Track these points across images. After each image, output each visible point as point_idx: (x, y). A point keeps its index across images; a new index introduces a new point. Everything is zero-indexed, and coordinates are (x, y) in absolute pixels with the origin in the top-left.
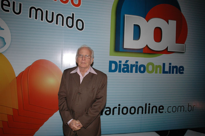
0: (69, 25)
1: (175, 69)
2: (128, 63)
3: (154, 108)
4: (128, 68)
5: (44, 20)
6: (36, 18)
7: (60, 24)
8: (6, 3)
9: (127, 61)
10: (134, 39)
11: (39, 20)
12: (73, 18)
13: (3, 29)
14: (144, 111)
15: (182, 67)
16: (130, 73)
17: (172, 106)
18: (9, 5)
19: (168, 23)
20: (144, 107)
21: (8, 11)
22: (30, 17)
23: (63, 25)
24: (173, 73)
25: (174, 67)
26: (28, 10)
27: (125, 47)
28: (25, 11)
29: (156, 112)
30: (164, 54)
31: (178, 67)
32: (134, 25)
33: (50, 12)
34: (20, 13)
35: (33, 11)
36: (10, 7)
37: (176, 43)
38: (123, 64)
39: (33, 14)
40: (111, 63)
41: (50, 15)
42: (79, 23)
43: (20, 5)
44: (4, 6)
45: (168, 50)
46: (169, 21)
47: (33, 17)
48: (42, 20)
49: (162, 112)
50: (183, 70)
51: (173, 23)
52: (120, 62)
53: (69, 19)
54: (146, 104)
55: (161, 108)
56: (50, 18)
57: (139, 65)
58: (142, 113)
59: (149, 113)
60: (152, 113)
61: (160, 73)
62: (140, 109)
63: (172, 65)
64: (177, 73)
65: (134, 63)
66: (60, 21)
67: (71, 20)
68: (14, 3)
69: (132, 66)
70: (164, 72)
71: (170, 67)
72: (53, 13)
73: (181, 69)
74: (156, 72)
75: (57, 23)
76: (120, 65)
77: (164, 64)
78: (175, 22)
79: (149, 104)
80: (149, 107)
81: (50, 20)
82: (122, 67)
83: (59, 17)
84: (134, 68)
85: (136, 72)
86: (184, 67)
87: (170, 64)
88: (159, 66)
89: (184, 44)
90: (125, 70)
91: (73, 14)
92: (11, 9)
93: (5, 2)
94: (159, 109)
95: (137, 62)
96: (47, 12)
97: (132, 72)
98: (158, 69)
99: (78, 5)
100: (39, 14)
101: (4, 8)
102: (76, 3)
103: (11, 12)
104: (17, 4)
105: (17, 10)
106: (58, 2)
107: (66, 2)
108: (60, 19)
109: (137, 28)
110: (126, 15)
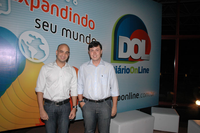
0: (87, 42)
1: (145, 70)
2: (120, 67)
3: (134, 95)
4: (120, 71)
5: (72, 38)
6: (67, 36)
7: (82, 41)
8: (46, 24)
9: (120, 66)
10: (124, 52)
11: (68, 38)
12: (90, 37)
13: (44, 44)
14: (129, 98)
15: (148, 69)
16: (121, 74)
17: (143, 93)
18: (48, 26)
19: (141, 41)
20: (129, 95)
21: (47, 30)
22: (63, 35)
23: (84, 42)
24: (143, 73)
26: (61, 31)
27: (119, 57)
28: (59, 31)
29: (135, 98)
32: (124, 43)
33: (76, 33)
34: (56, 32)
35: (65, 31)
36: (48, 27)
37: (145, 54)
38: (118, 68)
39: (65, 33)
41: (75, 34)
43: (56, 26)
44: (44, 27)
45: (141, 59)
46: (142, 40)
47: (65, 35)
48: (70, 38)
49: (138, 98)
50: (148, 71)
51: (144, 41)
52: (116, 67)
53: (88, 38)
54: (130, 93)
55: (138, 95)
56: (75, 37)
57: (126, 68)
58: (128, 99)
59: (131, 99)
60: (133, 98)
61: (137, 73)
62: (127, 96)
63: (143, 68)
64: (145, 73)
65: (124, 67)
66: (82, 39)
67: (89, 38)
68: (51, 24)
69: (123, 69)
70: (139, 72)
71: (142, 69)
72: (77, 33)
74: (135, 73)
75: (80, 41)
76: (116, 69)
77: (139, 67)
78: (145, 41)
79: (132, 93)
80: (131, 95)
81: (76, 38)
82: (118, 70)
84: (124, 70)
85: (125, 73)
87: (142, 67)
88: (137, 69)
89: (149, 54)
90: (119, 72)
91: (90, 35)
92: (49, 29)
94: (137, 96)
95: (125, 67)
96: (74, 32)
97: (122, 73)
98: (136, 70)
99: (93, 29)
100: (69, 34)
101: (45, 28)
102: (92, 27)
103: (49, 31)
104: (54, 25)
105: (53, 30)
106: (81, 25)
107: (86, 26)
108: (82, 37)
109: (126, 45)
110: (120, 36)
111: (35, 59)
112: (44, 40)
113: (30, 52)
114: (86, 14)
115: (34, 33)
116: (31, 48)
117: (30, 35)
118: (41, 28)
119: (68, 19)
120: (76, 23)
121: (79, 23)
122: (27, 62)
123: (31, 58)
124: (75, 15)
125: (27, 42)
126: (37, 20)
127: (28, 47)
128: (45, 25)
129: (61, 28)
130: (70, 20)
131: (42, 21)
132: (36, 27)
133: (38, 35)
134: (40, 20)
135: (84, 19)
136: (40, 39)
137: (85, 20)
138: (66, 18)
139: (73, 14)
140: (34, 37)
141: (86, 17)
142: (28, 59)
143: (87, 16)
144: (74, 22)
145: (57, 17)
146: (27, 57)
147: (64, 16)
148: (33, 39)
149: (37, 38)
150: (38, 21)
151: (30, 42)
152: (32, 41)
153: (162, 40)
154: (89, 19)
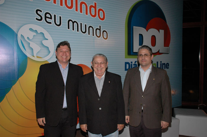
0: (97, 35)
1: (164, 65)
5: (80, 31)
6: (73, 30)
7: (91, 35)
9: (135, 62)
10: (139, 45)
11: (75, 31)
12: (100, 30)
13: (47, 40)
15: (168, 64)
18: (51, 18)
19: (159, 32)
21: (50, 23)
22: (69, 28)
23: (93, 35)
25: (163, 64)
26: (67, 23)
27: (134, 52)
28: (64, 23)
30: (157, 55)
31: (166, 64)
32: (139, 34)
33: (83, 25)
34: (60, 25)
35: (71, 22)
36: (51, 19)
37: (164, 46)
38: (134, 64)
39: (71, 26)
40: (126, 63)
41: (83, 27)
42: (105, 33)
43: (60, 17)
45: (160, 52)
46: (160, 30)
47: (71, 28)
48: (78, 31)
50: (168, 66)
51: (162, 32)
52: (132, 62)
53: (98, 30)
56: (83, 29)
63: (162, 63)
64: (165, 68)
66: (91, 32)
68: (55, 16)
71: (161, 64)
72: (86, 25)
73: (167, 65)
75: (89, 34)
76: (132, 65)
77: (157, 62)
81: (84, 31)
82: (133, 66)
83: (91, 28)
86: (169, 64)
87: (161, 62)
89: (168, 47)
91: (100, 26)
92: (53, 21)
93: (48, 15)
96: (81, 24)
99: (103, 19)
100: (75, 26)
101: (47, 20)
102: (102, 17)
103: (53, 24)
104: (58, 17)
105: (58, 22)
106: (89, 16)
107: (94, 16)
108: (91, 30)
109: (141, 36)
110: (134, 27)
111: (38, 57)
112: (47, 35)
113: (32, 49)
114: (94, 2)
115: (35, 27)
116: (32, 45)
117: (31, 29)
118: (44, 20)
119: (74, 9)
120: (84, 13)
121: (87, 14)
122: (29, 61)
123: (34, 56)
124: (82, 3)
125: (28, 38)
126: (37, 11)
127: (29, 44)
128: (48, 16)
129: (67, 20)
130: (77, 10)
131: (43, 12)
132: (37, 19)
133: (40, 29)
134: (41, 11)
135: (92, 8)
136: (42, 34)
137: (94, 9)
138: (71, 7)
139: (79, 2)
140: (36, 31)
141: (94, 6)
142: (30, 58)
143: (95, 4)
144: (81, 12)
145: (61, 6)
146: (29, 55)
147: (69, 5)
148: (35, 34)
149: (39, 32)
150: (39, 12)
151: (31, 38)
152: (34, 36)
153: (183, 29)
154: (98, 8)
